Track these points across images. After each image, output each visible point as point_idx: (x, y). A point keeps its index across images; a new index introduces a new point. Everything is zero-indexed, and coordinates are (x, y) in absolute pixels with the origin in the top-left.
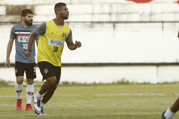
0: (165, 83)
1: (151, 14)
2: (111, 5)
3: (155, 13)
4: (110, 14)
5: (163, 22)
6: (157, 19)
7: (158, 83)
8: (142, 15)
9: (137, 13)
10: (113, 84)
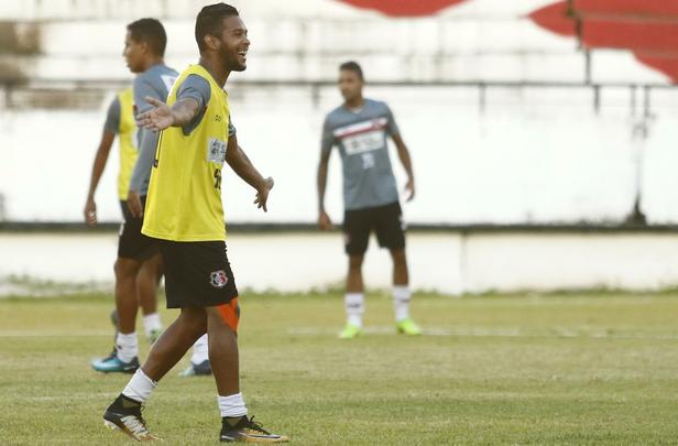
0: (491, 294)
1: (440, 57)
2: (303, 24)
3: (452, 56)
4: (300, 54)
5: (482, 85)
6: (460, 75)
7: (467, 296)
8: (408, 59)
9: (392, 52)
10: (314, 294)
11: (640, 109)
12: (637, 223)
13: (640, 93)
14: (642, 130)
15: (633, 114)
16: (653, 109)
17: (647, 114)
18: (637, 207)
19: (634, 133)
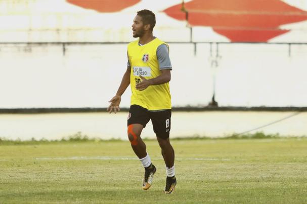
11: (214, 54)
12: (213, 106)
13: (214, 46)
14: (216, 63)
15: (211, 55)
16: (220, 54)
17: (217, 56)
18: (213, 98)
19: (212, 64)
